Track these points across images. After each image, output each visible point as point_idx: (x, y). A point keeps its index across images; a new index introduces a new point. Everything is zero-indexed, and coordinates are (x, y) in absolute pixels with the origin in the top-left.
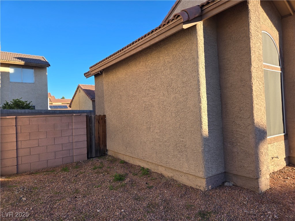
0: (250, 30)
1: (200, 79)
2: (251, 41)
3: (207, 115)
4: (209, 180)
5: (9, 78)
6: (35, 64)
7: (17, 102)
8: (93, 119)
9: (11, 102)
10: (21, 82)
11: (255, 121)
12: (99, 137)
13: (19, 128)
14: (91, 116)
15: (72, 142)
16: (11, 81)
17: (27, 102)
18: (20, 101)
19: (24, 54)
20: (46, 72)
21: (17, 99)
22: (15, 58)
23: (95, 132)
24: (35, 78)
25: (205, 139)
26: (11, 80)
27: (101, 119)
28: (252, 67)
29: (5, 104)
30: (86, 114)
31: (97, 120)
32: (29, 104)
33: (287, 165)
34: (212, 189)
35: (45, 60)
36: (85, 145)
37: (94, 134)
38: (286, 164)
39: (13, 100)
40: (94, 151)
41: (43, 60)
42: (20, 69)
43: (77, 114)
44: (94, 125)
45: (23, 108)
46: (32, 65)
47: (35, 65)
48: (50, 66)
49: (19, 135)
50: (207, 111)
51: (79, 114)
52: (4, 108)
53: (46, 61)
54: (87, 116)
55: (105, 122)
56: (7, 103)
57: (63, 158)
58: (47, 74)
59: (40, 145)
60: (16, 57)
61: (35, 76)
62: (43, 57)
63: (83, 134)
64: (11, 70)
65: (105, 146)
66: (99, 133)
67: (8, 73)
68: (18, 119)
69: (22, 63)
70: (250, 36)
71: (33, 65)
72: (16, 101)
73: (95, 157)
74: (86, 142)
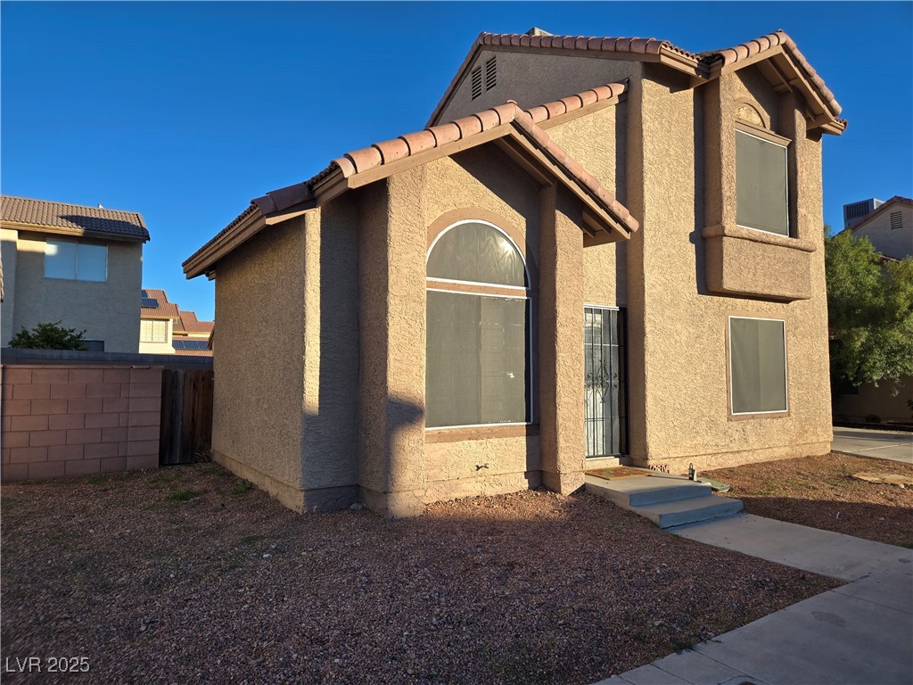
0: (389, 231)
1: (307, 312)
2: (390, 250)
3: (318, 378)
4: (311, 494)
5: (42, 269)
6: (110, 234)
7: (48, 331)
8: (181, 379)
9: (34, 330)
10: (73, 278)
11: (390, 391)
12: (193, 419)
13: (10, 389)
14: (176, 373)
15: (125, 425)
16: (46, 276)
17: (73, 331)
18: (55, 330)
19: (88, 207)
20: (141, 254)
21: (50, 325)
22: (62, 217)
23: (183, 407)
24: (109, 268)
25: (309, 420)
26: (48, 274)
27: (201, 378)
28: (391, 295)
29: (18, 335)
30: (163, 367)
31: (191, 380)
32: (79, 336)
33: (529, 488)
34: (320, 511)
35: (139, 224)
36: (155, 434)
37: (180, 410)
38: (527, 486)
39: (40, 325)
40: (178, 450)
41: (134, 223)
42: (72, 246)
43: (140, 367)
44: (183, 391)
45: (65, 346)
46: (104, 237)
47: (110, 238)
48: (149, 239)
49: (8, 403)
50: (318, 370)
51: (145, 367)
52: (14, 344)
53: (144, 225)
54: (165, 373)
55: (211, 386)
56: (25, 333)
57: (101, 459)
58: (142, 259)
59: (51, 428)
60: (65, 214)
61: (111, 265)
62: (139, 213)
63: (152, 410)
64: (49, 249)
65: (208, 440)
66: (193, 411)
67: (42, 255)
68: (8, 372)
69: (78, 231)
70: (388, 241)
71: (106, 238)
72: (45, 329)
73: (179, 464)
74: (159, 428)
